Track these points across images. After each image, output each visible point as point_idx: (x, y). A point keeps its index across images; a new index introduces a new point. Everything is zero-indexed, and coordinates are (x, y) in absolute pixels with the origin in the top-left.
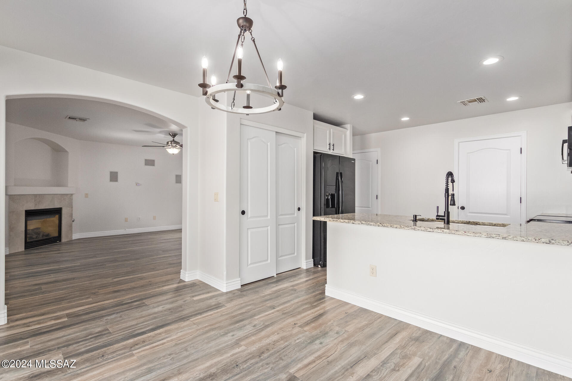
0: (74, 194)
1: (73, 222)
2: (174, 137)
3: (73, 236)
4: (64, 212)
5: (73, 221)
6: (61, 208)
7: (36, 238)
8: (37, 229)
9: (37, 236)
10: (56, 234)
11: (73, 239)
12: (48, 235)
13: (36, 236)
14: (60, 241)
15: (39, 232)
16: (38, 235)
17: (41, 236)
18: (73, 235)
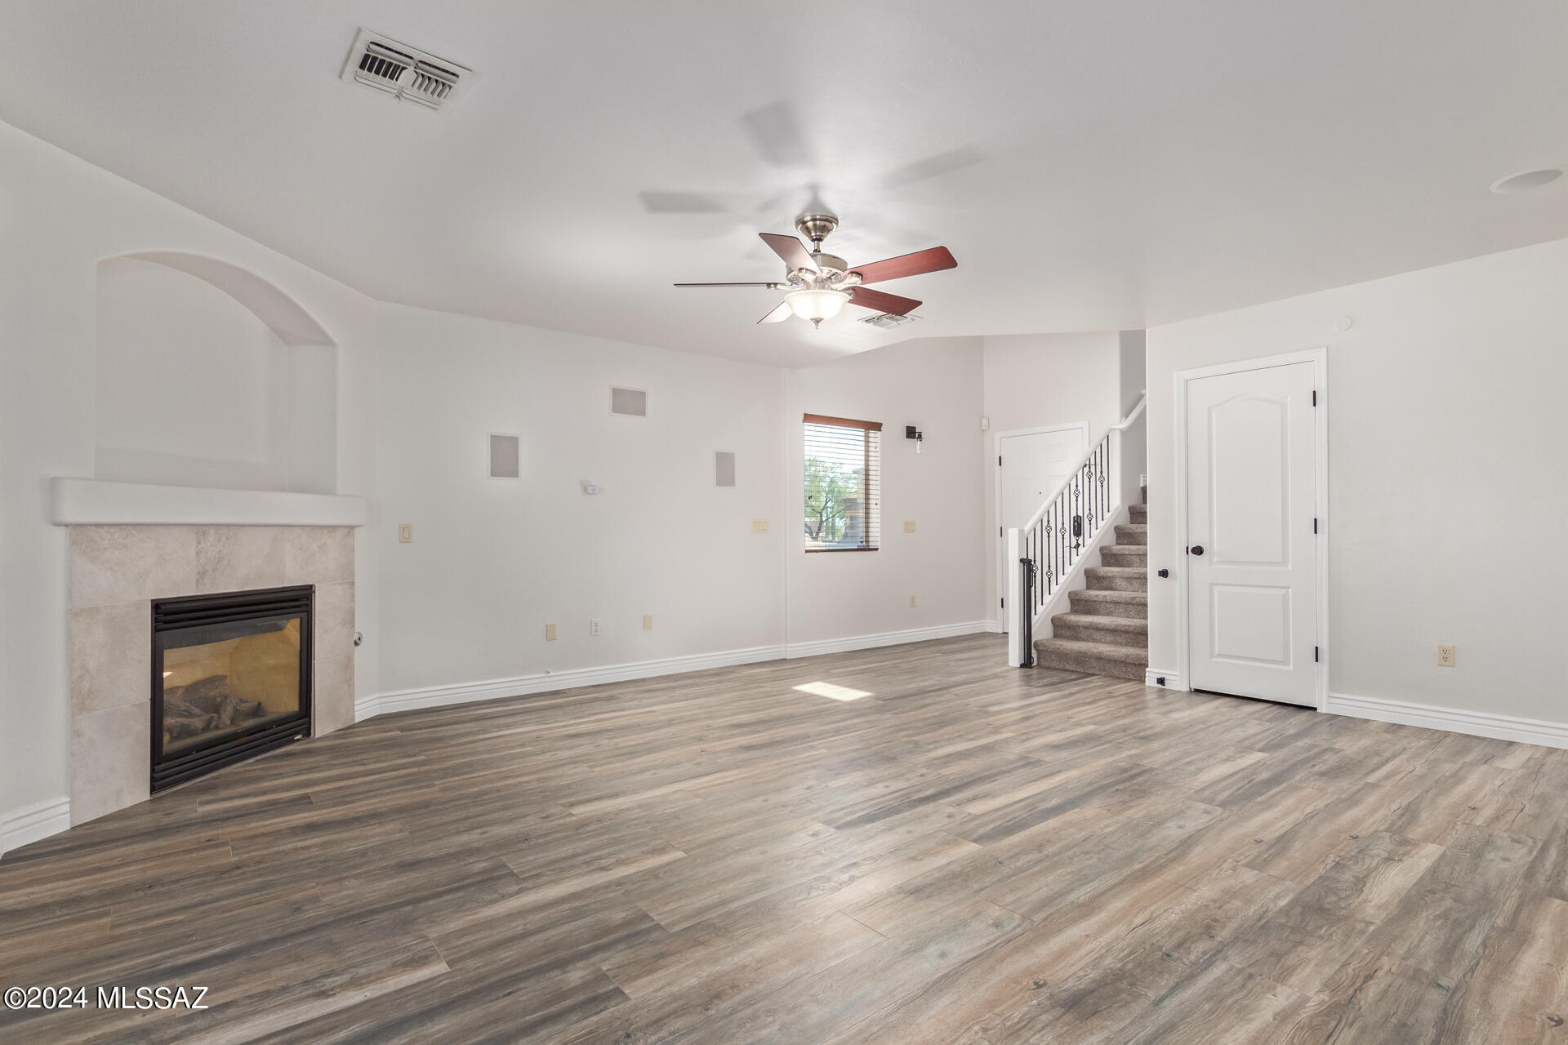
0: (358, 526)
1: (357, 648)
2: (820, 239)
3: (356, 708)
4: (321, 604)
5: (356, 644)
6: (311, 586)
7: (206, 728)
8: (212, 681)
9: (211, 719)
10: (292, 705)
11: (357, 720)
12: (258, 710)
13: (209, 716)
14: (307, 732)
15: (219, 699)
16: (215, 715)
17: (226, 718)
18: (356, 702)
